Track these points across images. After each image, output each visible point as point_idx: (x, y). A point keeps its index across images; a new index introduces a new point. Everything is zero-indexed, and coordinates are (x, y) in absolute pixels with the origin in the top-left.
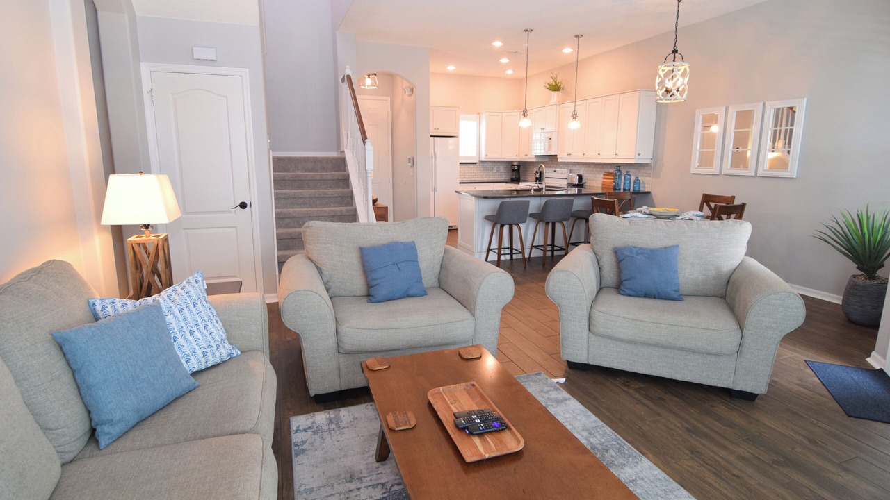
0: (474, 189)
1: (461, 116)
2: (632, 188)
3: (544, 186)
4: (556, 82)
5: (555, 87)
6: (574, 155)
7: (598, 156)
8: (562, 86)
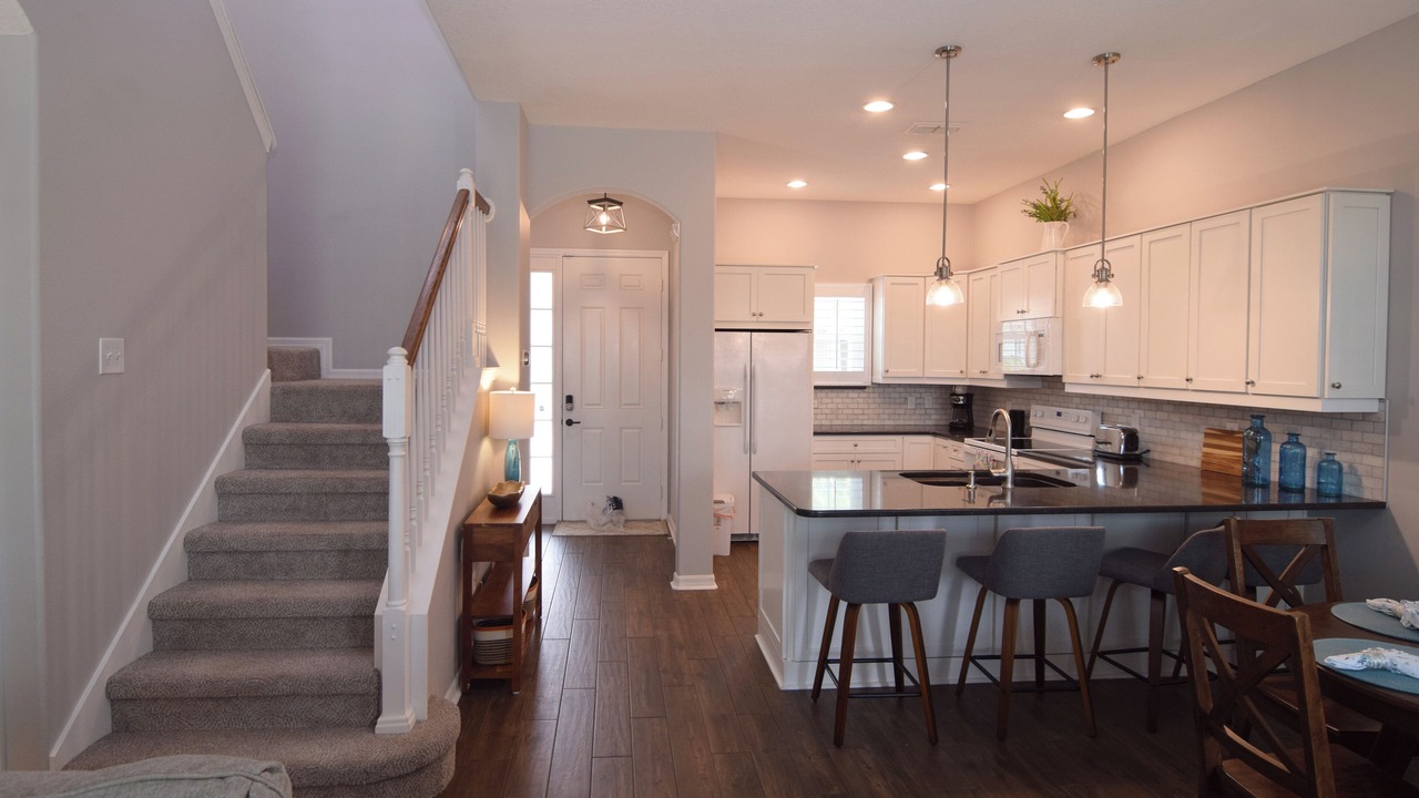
0: (852, 449)
1: (818, 286)
2: (1309, 483)
3: (1009, 473)
4: (1054, 199)
5: (1053, 212)
6: (1112, 377)
7: (1184, 385)
8: (1072, 209)
